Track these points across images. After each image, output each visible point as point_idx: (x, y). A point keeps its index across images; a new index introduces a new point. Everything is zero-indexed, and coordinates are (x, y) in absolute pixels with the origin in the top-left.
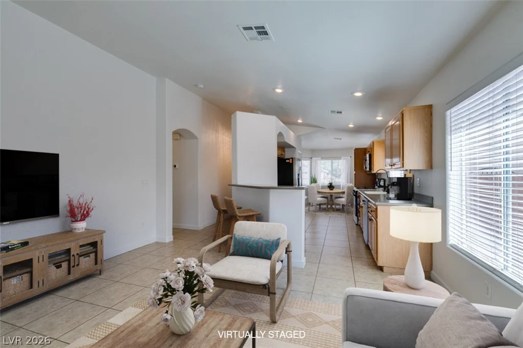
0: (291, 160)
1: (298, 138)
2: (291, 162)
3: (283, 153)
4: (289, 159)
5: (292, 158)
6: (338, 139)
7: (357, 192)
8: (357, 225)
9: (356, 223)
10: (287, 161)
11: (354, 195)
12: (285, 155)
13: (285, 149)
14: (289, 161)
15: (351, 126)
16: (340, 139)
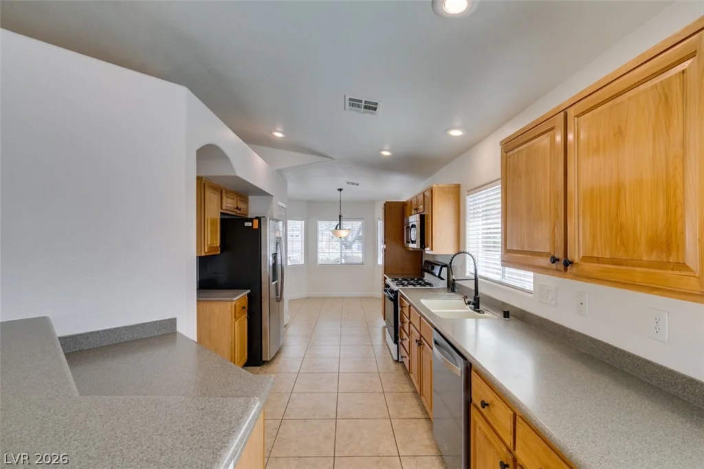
0: (256, 222)
1: (279, 175)
2: (256, 226)
3: (241, 205)
4: (251, 220)
5: (259, 219)
6: (353, 184)
7: (397, 292)
8: (397, 361)
9: (396, 358)
10: (248, 224)
11: (391, 299)
12: (247, 209)
13: (250, 197)
14: (250, 224)
15: (386, 153)
16: (357, 185)
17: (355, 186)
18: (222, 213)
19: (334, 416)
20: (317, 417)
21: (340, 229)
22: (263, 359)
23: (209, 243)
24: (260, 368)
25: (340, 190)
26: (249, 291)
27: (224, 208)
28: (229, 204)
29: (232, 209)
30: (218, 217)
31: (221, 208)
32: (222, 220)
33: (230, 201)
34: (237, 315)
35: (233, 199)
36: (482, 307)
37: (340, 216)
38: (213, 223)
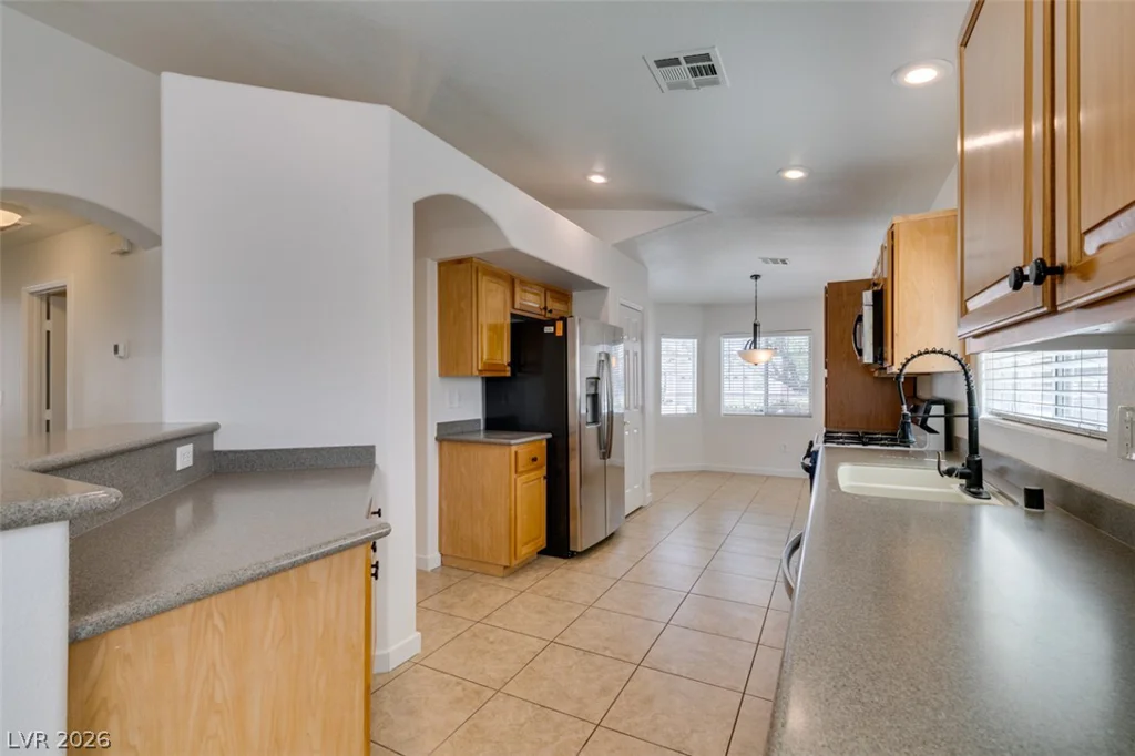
0: (560, 325)
1: (626, 257)
2: (560, 333)
4: (553, 322)
5: (563, 319)
6: (775, 261)
10: (550, 329)
12: (567, 312)
13: (574, 294)
14: (551, 329)
15: (794, 175)
16: (784, 262)
17: (781, 265)
18: (513, 316)
19: (637, 659)
20: (608, 653)
21: (755, 348)
22: (572, 548)
23: (485, 357)
24: (566, 561)
25: (756, 277)
26: (550, 435)
27: (517, 306)
28: (531, 302)
29: (539, 311)
30: (509, 320)
31: (513, 307)
32: (514, 327)
33: (530, 296)
34: (520, 469)
35: (536, 294)
36: (987, 486)
37: (755, 325)
38: (494, 329)
